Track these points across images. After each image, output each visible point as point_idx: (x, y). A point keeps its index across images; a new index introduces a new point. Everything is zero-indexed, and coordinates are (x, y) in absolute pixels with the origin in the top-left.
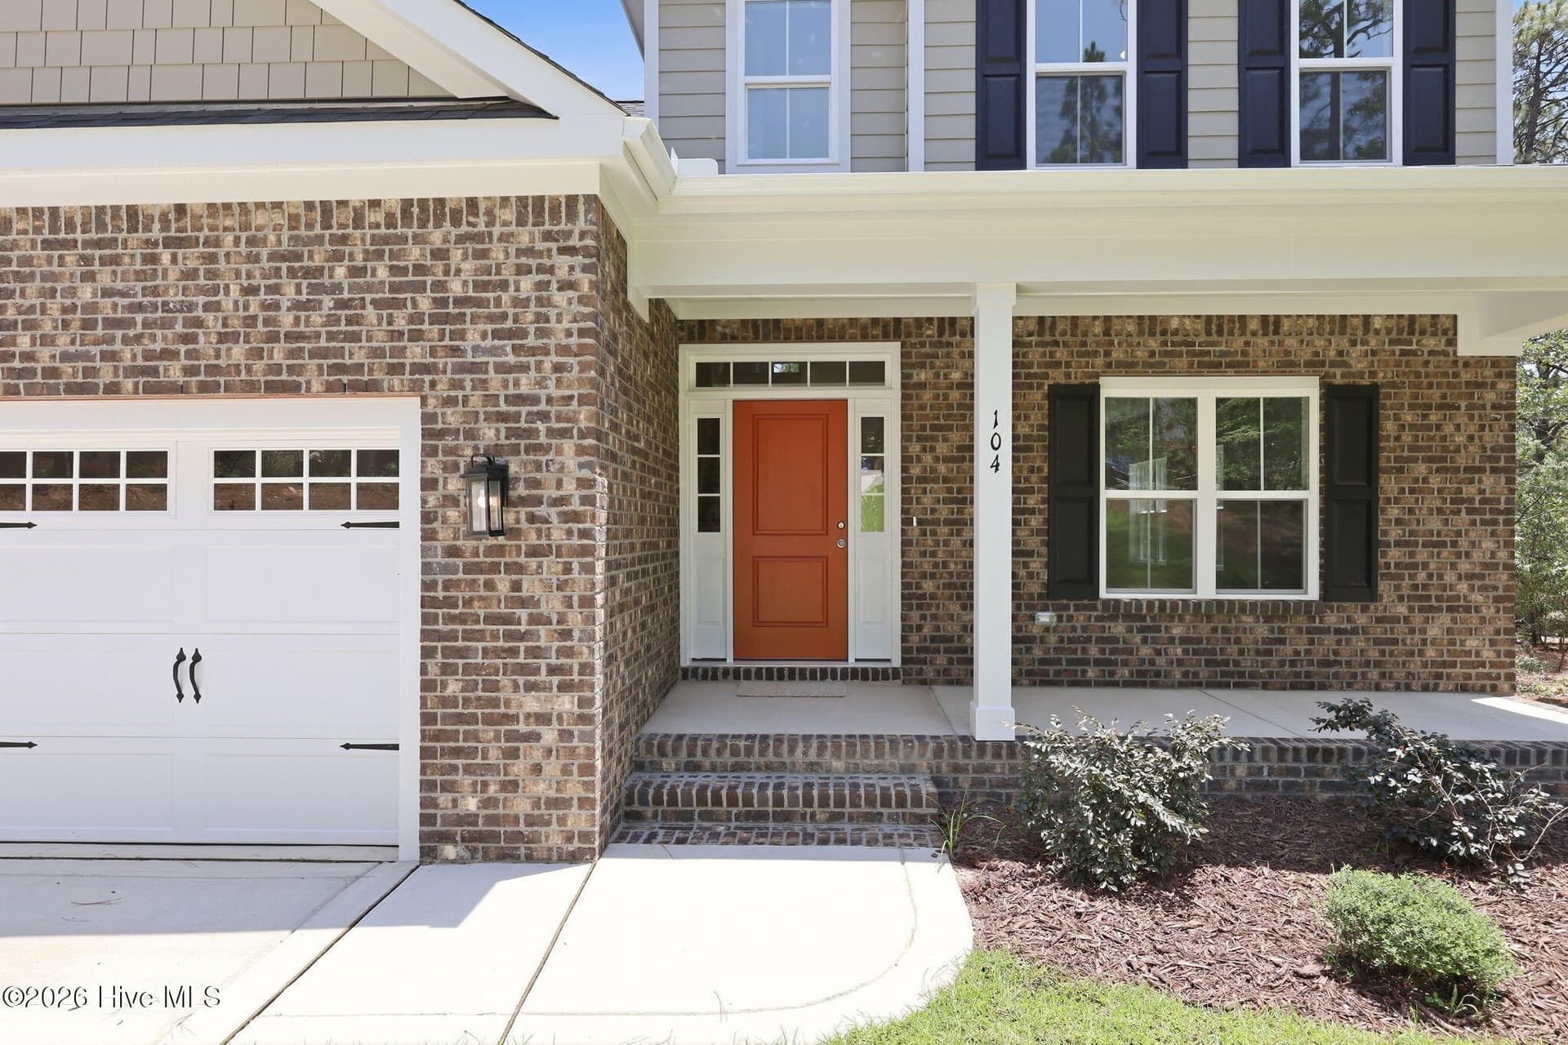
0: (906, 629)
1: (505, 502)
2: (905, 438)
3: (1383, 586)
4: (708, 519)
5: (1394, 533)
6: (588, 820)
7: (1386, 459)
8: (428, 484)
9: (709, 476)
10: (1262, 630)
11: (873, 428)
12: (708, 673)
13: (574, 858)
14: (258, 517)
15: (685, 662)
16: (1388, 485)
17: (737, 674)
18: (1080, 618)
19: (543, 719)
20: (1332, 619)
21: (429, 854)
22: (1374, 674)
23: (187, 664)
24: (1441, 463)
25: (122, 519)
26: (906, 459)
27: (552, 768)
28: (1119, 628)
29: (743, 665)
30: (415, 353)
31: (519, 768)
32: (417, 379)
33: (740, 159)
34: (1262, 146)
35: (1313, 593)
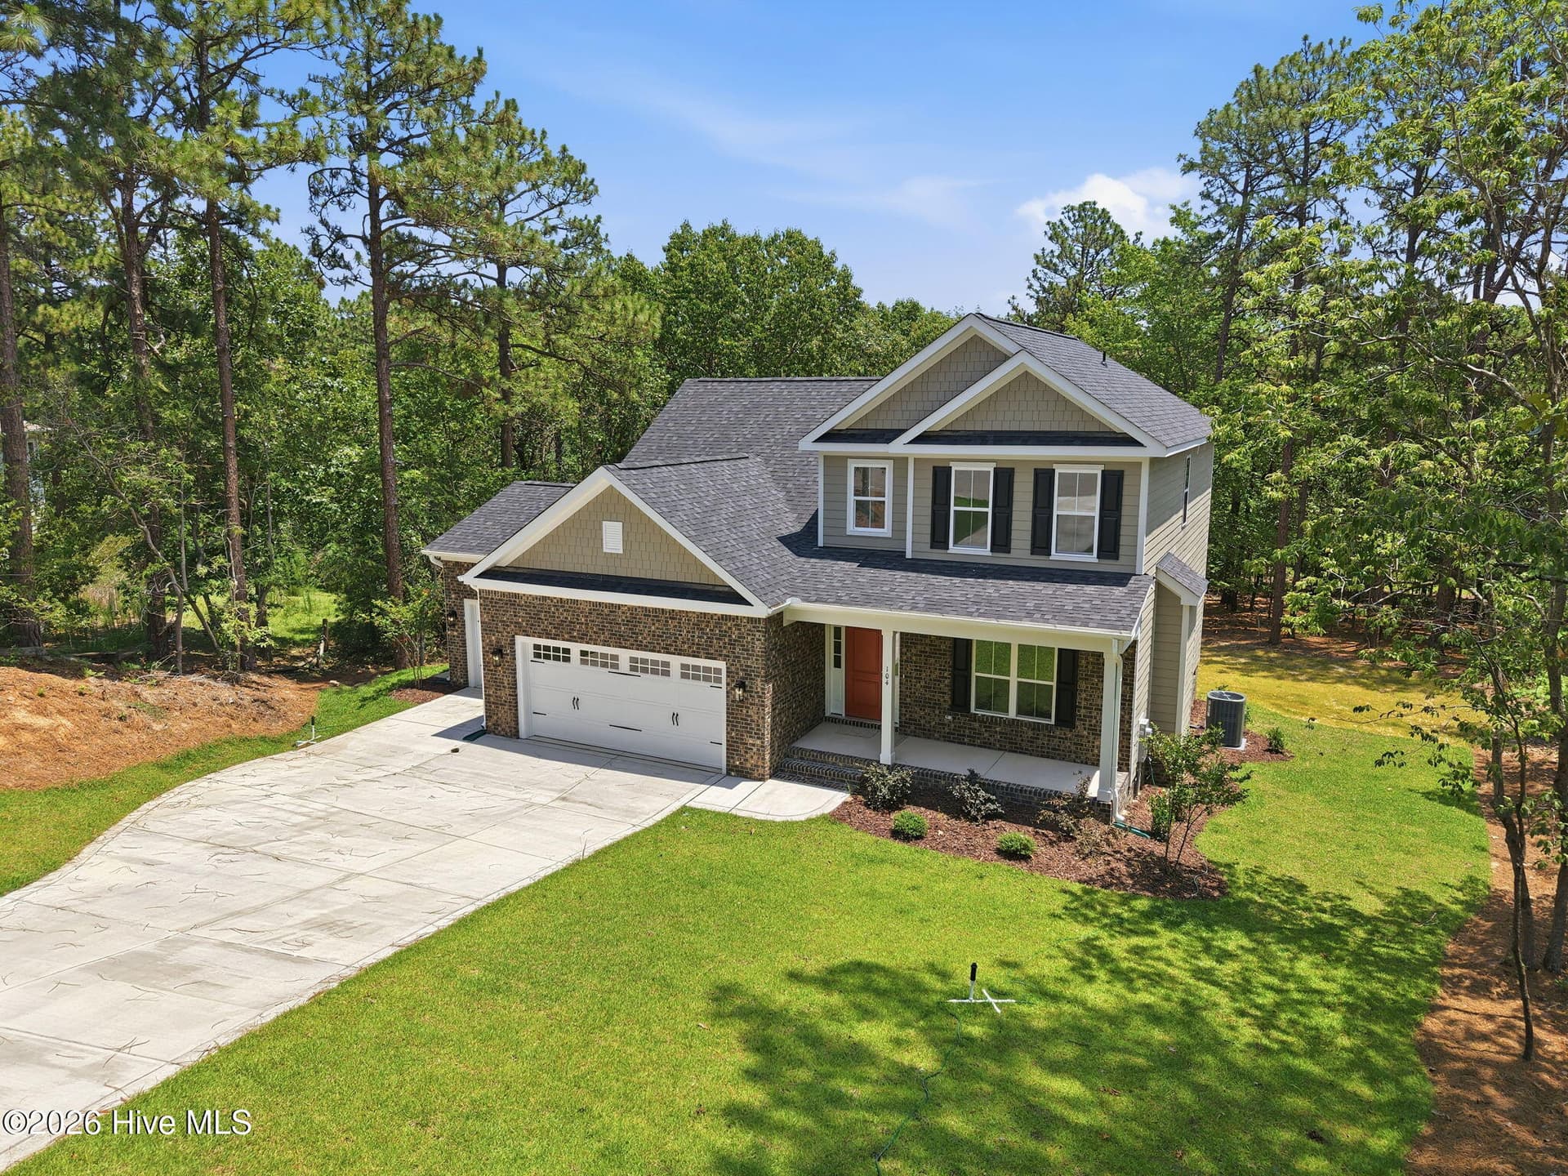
1: (744, 691)
2: (901, 646)
3: (1077, 723)
4: (837, 664)
5: (1083, 703)
6: (764, 771)
7: (1081, 673)
8: (728, 684)
9: (837, 648)
10: (1030, 733)
12: (834, 720)
13: (760, 780)
14: (691, 682)
15: (827, 714)
16: (1082, 685)
17: (845, 723)
18: (963, 719)
19: (753, 745)
20: (1059, 733)
21: (728, 774)
22: (1073, 756)
23: (675, 716)
25: (660, 677)
27: (755, 757)
28: (977, 725)
29: (849, 719)
30: (725, 652)
31: (748, 756)
32: (725, 658)
33: (852, 528)
34: (1041, 544)
35: (1053, 722)
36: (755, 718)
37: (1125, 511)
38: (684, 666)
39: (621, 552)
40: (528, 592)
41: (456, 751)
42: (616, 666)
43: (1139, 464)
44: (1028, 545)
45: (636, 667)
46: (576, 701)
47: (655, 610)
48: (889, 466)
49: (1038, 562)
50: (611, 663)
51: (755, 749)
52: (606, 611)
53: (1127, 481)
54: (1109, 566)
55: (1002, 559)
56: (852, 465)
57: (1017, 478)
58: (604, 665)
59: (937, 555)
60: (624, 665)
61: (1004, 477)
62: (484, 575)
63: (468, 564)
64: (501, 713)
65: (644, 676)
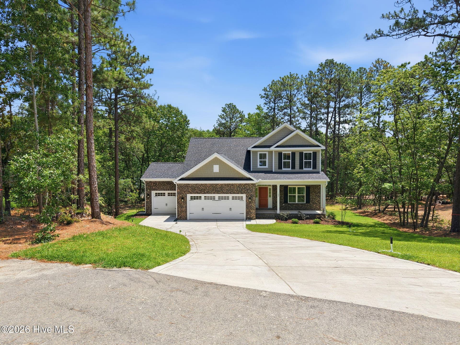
0: (273, 205)
1: (250, 200)
3: (310, 202)
4: (257, 196)
5: (311, 198)
6: (255, 217)
8: (246, 199)
9: (257, 193)
10: (301, 205)
11: (270, 189)
12: (257, 209)
14: (235, 200)
16: (311, 194)
17: (259, 209)
18: (286, 205)
19: (252, 212)
20: (306, 205)
21: (246, 219)
22: (310, 209)
23: (231, 209)
24: (315, 193)
25: (226, 200)
26: (273, 192)
27: (253, 215)
28: (290, 205)
30: (246, 192)
31: (251, 214)
32: (246, 193)
33: (259, 167)
34: (301, 167)
35: (305, 203)
36: (253, 206)
37: (317, 160)
38: (233, 197)
39: (218, 172)
42: (214, 199)
43: (319, 151)
44: (299, 167)
45: (220, 198)
46: (203, 209)
47: (228, 184)
48: (267, 153)
49: (301, 170)
52: (215, 186)
53: (317, 154)
54: (315, 170)
55: (294, 171)
56: (259, 153)
57: (296, 154)
58: (211, 199)
59: (280, 171)
60: (217, 198)
61: (293, 154)
62: (180, 180)
63: (154, 182)
64: (182, 214)
65: (222, 200)
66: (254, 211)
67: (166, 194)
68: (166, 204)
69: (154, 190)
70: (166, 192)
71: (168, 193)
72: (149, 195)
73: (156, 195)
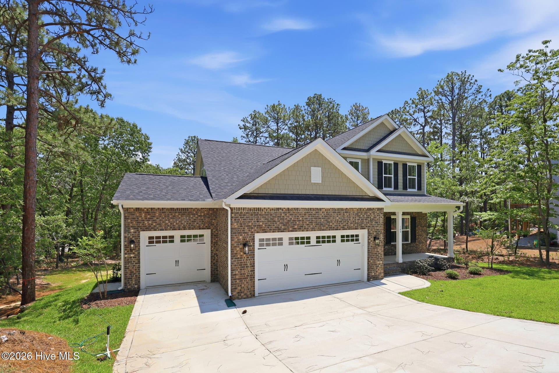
3: (416, 241)
5: (417, 234)
6: (382, 275)
7: (417, 225)
8: (368, 240)
10: (406, 247)
14: (345, 243)
16: (417, 228)
19: (379, 264)
20: (412, 245)
21: (369, 280)
22: (415, 251)
23: (339, 262)
24: (421, 226)
27: (380, 269)
28: (393, 248)
30: (368, 225)
31: (377, 270)
32: (368, 228)
34: (405, 188)
35: (410, 242)
36: (380, 252)
37: (422, 176)
39: (321, 182)
40: (267, 206)
41: (245, 312)
42: (309, 242)
43: (425, 163)
44: (402, 187)
45: (320, 240)
46: (286, 266)
48: (359, 161)
50: (306, 241)
51: (380, 266)
52: (314, 212)
53: (422, 168)
54: (420, 192)
55: (396, 191)
57: (399, 167)
58: (302, 243)
60: (313, 241)
61: (396, 165)
62: (241, 197)
63: (148, 209)
64: (245, 284)
65: (323, 244)
66: (381, 262)
67: (177, 239)
68: (177, 262)
69: (148, 229)
70: (177, 234)
71: (182, 237)
72: (133, 241)
73: (150, 242)
